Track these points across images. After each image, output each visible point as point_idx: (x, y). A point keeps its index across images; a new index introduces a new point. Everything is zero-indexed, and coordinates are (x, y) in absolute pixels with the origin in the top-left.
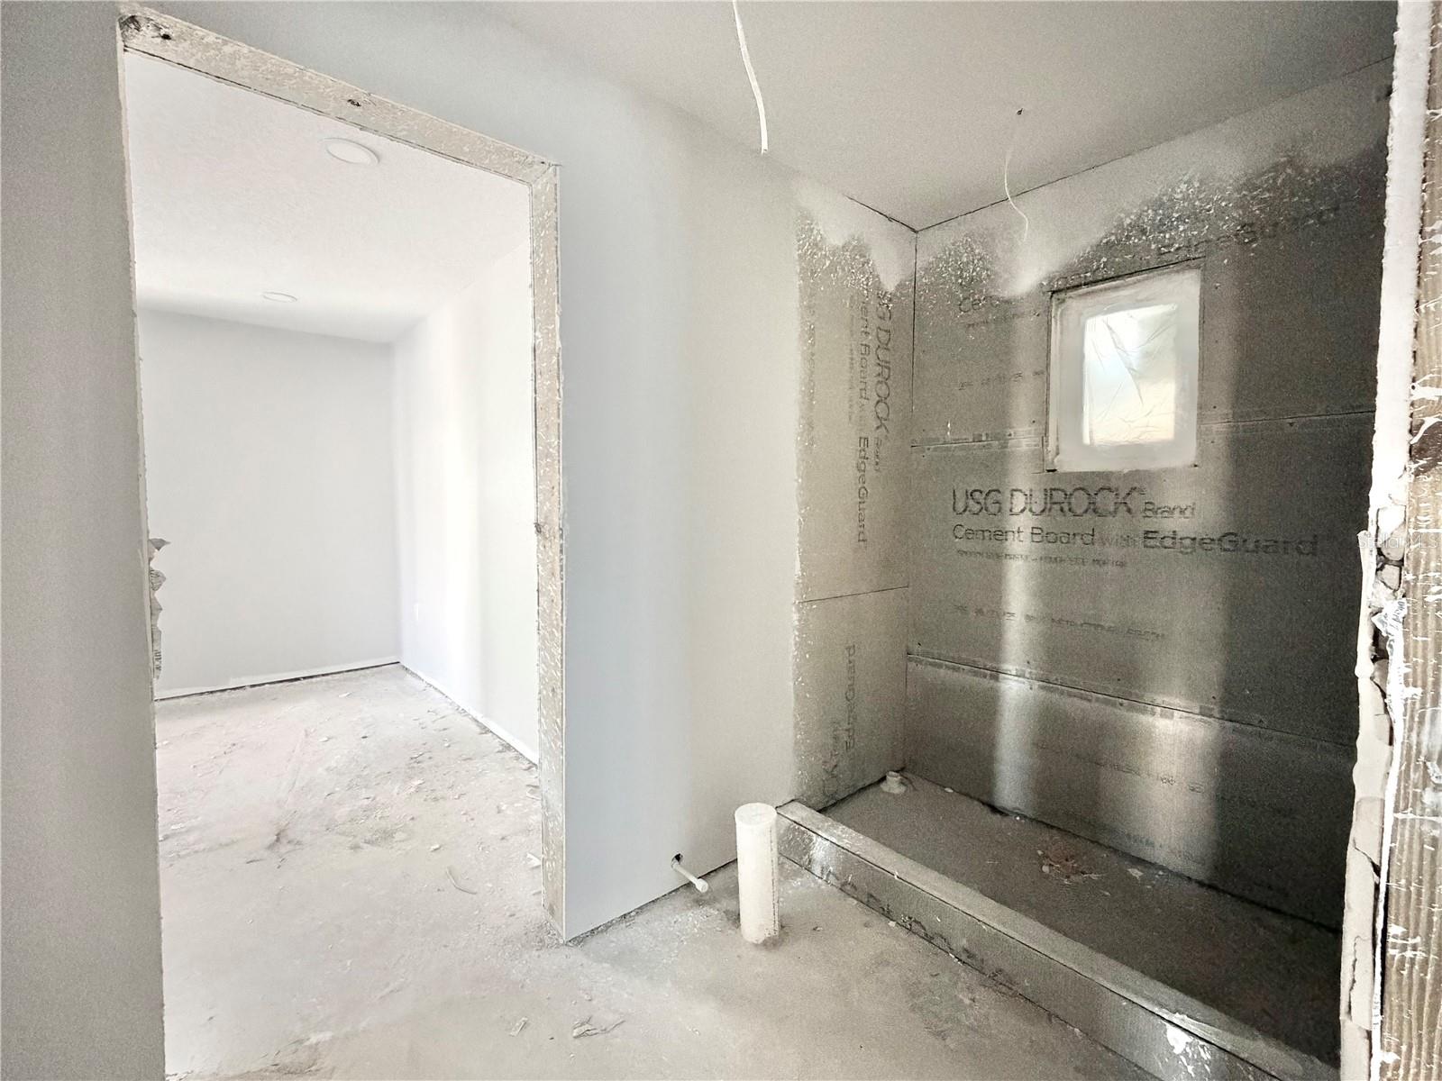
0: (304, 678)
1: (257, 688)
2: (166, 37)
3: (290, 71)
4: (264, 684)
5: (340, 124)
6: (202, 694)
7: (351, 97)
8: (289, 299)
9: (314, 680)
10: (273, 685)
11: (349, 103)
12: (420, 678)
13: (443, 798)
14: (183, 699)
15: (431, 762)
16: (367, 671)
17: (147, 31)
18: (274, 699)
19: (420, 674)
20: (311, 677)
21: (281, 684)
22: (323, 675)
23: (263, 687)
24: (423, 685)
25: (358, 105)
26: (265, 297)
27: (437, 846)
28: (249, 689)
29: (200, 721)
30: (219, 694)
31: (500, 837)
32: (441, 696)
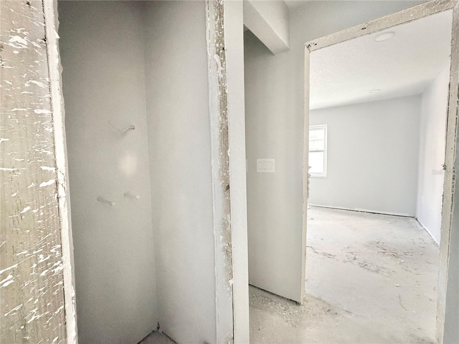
0: (377, 213)
1: (362, 212)
2: (316, 44)
3: (343, 32)
4: (364, 212)
5: (362, 37)
6: (348, 210)
7: (362, 28)
8: (378, 91)
9: (380, 215)
10: (367, 213)
11: (362, 30)
12: (422, 226)
13: (410, 271)
14: (343, 210)
15: (411, 257)
16: (401, 217)
17: (312, 45)
18: (366, 217)
19: (422, 224)
20: (380, 214)
21: (370, 213)
22: (384, 214)
23: (364, 213)
24: (421, 228)
25: (365, 28)
26: (370, 93)
27: (398, 285)
28: (360, 212)
29: (344, 217)
30: (352, 211)
31: (430, 299)
32: (429, 235)
